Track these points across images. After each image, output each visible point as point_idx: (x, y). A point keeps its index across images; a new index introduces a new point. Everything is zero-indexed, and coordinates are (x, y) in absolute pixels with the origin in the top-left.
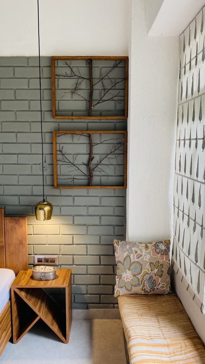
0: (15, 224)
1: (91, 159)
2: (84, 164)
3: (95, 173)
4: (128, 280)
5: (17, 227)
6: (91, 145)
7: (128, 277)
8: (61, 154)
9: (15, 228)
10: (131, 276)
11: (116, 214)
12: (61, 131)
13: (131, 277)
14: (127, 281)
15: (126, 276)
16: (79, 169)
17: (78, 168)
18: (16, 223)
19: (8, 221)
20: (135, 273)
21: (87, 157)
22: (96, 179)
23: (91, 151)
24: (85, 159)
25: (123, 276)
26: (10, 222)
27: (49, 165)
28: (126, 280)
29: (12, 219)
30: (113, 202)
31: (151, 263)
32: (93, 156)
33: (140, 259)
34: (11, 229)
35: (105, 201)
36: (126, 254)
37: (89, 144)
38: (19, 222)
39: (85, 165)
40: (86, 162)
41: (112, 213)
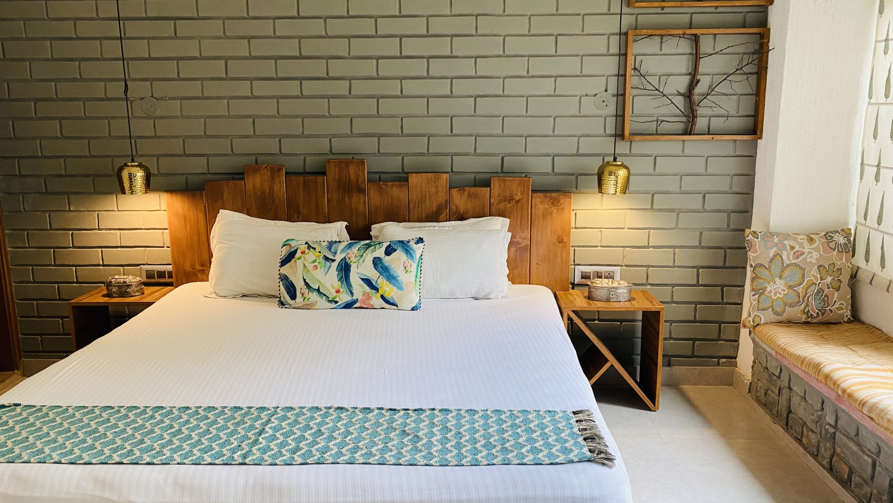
0: (551, 205)
1: (693, 83)
2: (680, 94)
3: (700, 111)
4: (778, 295)
5: (555, 211)
6: (696, 57)
7: (779, 290)
8: (638, 76)
9: (551, 213)
10: (784, 288)
11: (735, 189)
12: (645, 31)
13: (784, 290)
14: (776, 297)
15: (775, 289)
16: (672, 102)
17: (670, 100)
18: (553, 204)
19: (538, 200)
20: (791, 283)
21: (687, 79)
22: (701, 123)
23: (695, 68)
24: (682, 83)
25: (768, 289)
26: (542, 202)
27: (613, 96)
28: (775, 294)
29: (546, 196)
30: (731, 166)
31: (820, 266)
32: (698, 77)
33: (800, 259)
34: (544, 216)
35: (716, 166)
36: (773, 252)
37: (691, 54)
38: (559, 202)
39: (683, 95)
40: (683, 89)
41: (726, 189)
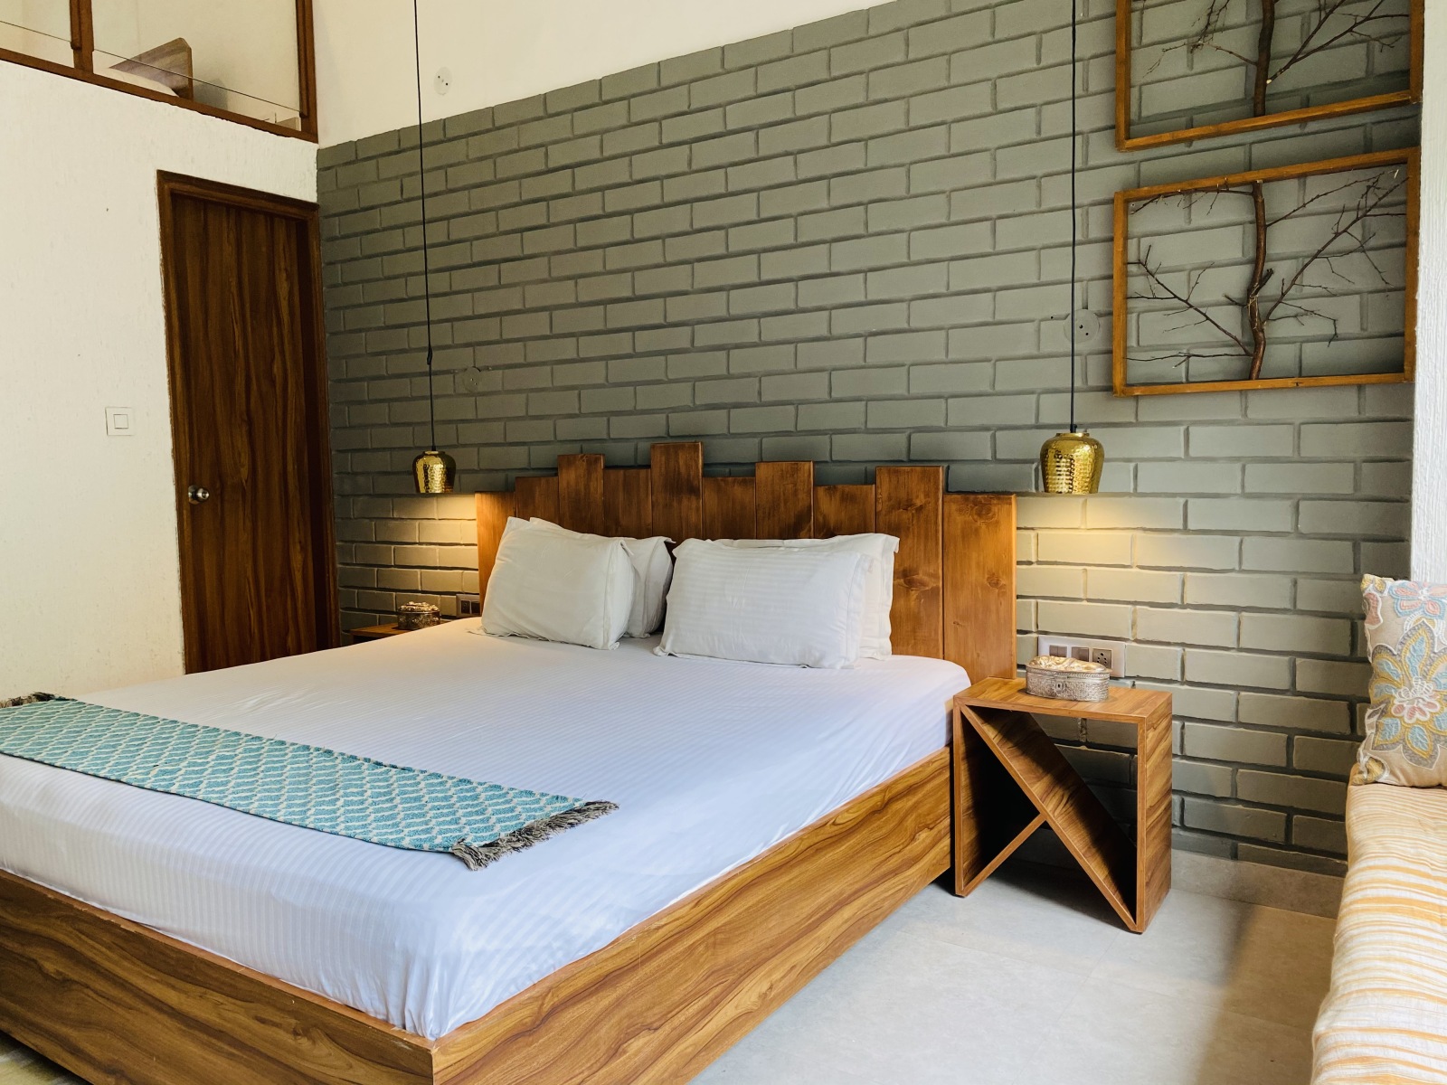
0: (976, 517)
1: (1259, 278)
2: (1232, 302)
3: (1280, 329)
4: (1418, 715)
5: (984, 527)
6: (1261, 225)
7: (1421, 706)
8: (1142, 275)
9: (977, 531)
10: (1432, 701)
11: (1368, 491)
12: (1146, 188)
13: (1434, 706)
14: (1414, 720)
15: (1412, 702)
16: (1208, 318)
17: (1205, 315)
18: (980, 515)
19: (954, 507)
21: (1244, 272)
22: (1278, 356)
23: (1258, 248)
24: (1234, 280)
25: (1397, 703)
26: (960, 511)
27: (1099, 315)
28: (1411, 715)
29: (967, 500)
30: (1352, 441)
32: (1268, 266)
34: (965, 536)
35: (1315, 443)
36: (1414, 620)
37: (1251, 223)
38: (989, 510)
39: (1236, 304)
40: (1237, 292)
41: (1347, 489)
